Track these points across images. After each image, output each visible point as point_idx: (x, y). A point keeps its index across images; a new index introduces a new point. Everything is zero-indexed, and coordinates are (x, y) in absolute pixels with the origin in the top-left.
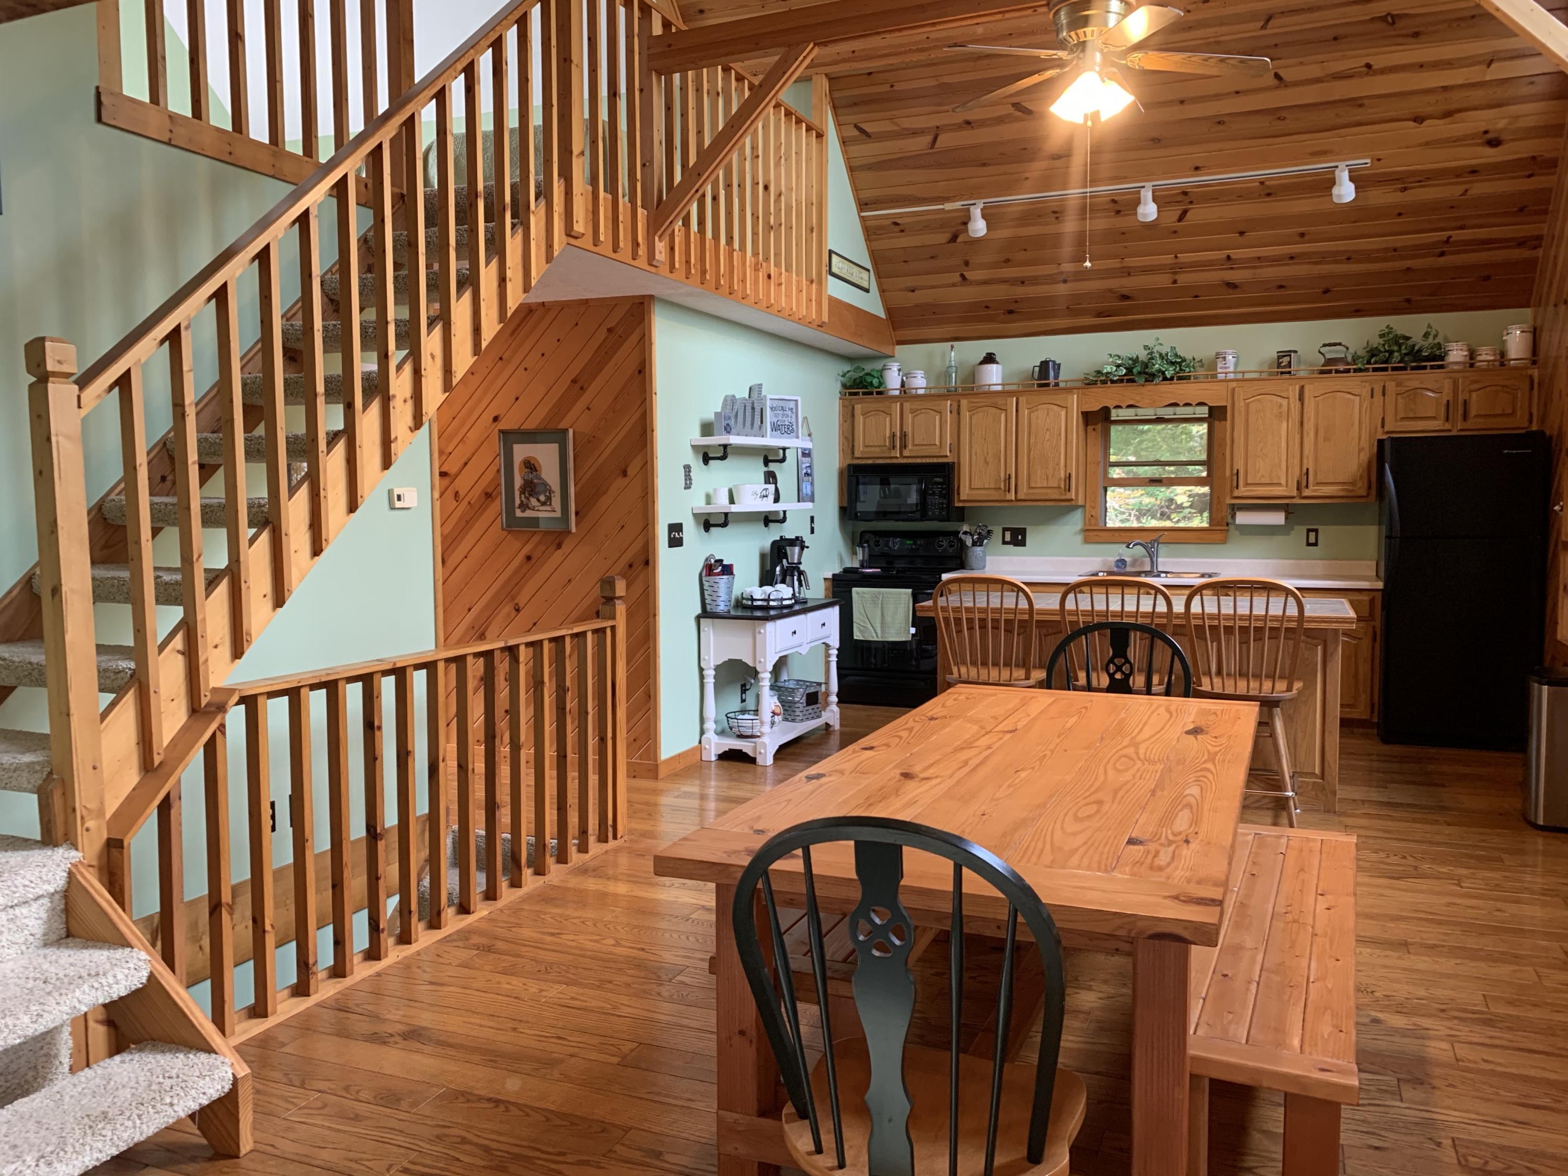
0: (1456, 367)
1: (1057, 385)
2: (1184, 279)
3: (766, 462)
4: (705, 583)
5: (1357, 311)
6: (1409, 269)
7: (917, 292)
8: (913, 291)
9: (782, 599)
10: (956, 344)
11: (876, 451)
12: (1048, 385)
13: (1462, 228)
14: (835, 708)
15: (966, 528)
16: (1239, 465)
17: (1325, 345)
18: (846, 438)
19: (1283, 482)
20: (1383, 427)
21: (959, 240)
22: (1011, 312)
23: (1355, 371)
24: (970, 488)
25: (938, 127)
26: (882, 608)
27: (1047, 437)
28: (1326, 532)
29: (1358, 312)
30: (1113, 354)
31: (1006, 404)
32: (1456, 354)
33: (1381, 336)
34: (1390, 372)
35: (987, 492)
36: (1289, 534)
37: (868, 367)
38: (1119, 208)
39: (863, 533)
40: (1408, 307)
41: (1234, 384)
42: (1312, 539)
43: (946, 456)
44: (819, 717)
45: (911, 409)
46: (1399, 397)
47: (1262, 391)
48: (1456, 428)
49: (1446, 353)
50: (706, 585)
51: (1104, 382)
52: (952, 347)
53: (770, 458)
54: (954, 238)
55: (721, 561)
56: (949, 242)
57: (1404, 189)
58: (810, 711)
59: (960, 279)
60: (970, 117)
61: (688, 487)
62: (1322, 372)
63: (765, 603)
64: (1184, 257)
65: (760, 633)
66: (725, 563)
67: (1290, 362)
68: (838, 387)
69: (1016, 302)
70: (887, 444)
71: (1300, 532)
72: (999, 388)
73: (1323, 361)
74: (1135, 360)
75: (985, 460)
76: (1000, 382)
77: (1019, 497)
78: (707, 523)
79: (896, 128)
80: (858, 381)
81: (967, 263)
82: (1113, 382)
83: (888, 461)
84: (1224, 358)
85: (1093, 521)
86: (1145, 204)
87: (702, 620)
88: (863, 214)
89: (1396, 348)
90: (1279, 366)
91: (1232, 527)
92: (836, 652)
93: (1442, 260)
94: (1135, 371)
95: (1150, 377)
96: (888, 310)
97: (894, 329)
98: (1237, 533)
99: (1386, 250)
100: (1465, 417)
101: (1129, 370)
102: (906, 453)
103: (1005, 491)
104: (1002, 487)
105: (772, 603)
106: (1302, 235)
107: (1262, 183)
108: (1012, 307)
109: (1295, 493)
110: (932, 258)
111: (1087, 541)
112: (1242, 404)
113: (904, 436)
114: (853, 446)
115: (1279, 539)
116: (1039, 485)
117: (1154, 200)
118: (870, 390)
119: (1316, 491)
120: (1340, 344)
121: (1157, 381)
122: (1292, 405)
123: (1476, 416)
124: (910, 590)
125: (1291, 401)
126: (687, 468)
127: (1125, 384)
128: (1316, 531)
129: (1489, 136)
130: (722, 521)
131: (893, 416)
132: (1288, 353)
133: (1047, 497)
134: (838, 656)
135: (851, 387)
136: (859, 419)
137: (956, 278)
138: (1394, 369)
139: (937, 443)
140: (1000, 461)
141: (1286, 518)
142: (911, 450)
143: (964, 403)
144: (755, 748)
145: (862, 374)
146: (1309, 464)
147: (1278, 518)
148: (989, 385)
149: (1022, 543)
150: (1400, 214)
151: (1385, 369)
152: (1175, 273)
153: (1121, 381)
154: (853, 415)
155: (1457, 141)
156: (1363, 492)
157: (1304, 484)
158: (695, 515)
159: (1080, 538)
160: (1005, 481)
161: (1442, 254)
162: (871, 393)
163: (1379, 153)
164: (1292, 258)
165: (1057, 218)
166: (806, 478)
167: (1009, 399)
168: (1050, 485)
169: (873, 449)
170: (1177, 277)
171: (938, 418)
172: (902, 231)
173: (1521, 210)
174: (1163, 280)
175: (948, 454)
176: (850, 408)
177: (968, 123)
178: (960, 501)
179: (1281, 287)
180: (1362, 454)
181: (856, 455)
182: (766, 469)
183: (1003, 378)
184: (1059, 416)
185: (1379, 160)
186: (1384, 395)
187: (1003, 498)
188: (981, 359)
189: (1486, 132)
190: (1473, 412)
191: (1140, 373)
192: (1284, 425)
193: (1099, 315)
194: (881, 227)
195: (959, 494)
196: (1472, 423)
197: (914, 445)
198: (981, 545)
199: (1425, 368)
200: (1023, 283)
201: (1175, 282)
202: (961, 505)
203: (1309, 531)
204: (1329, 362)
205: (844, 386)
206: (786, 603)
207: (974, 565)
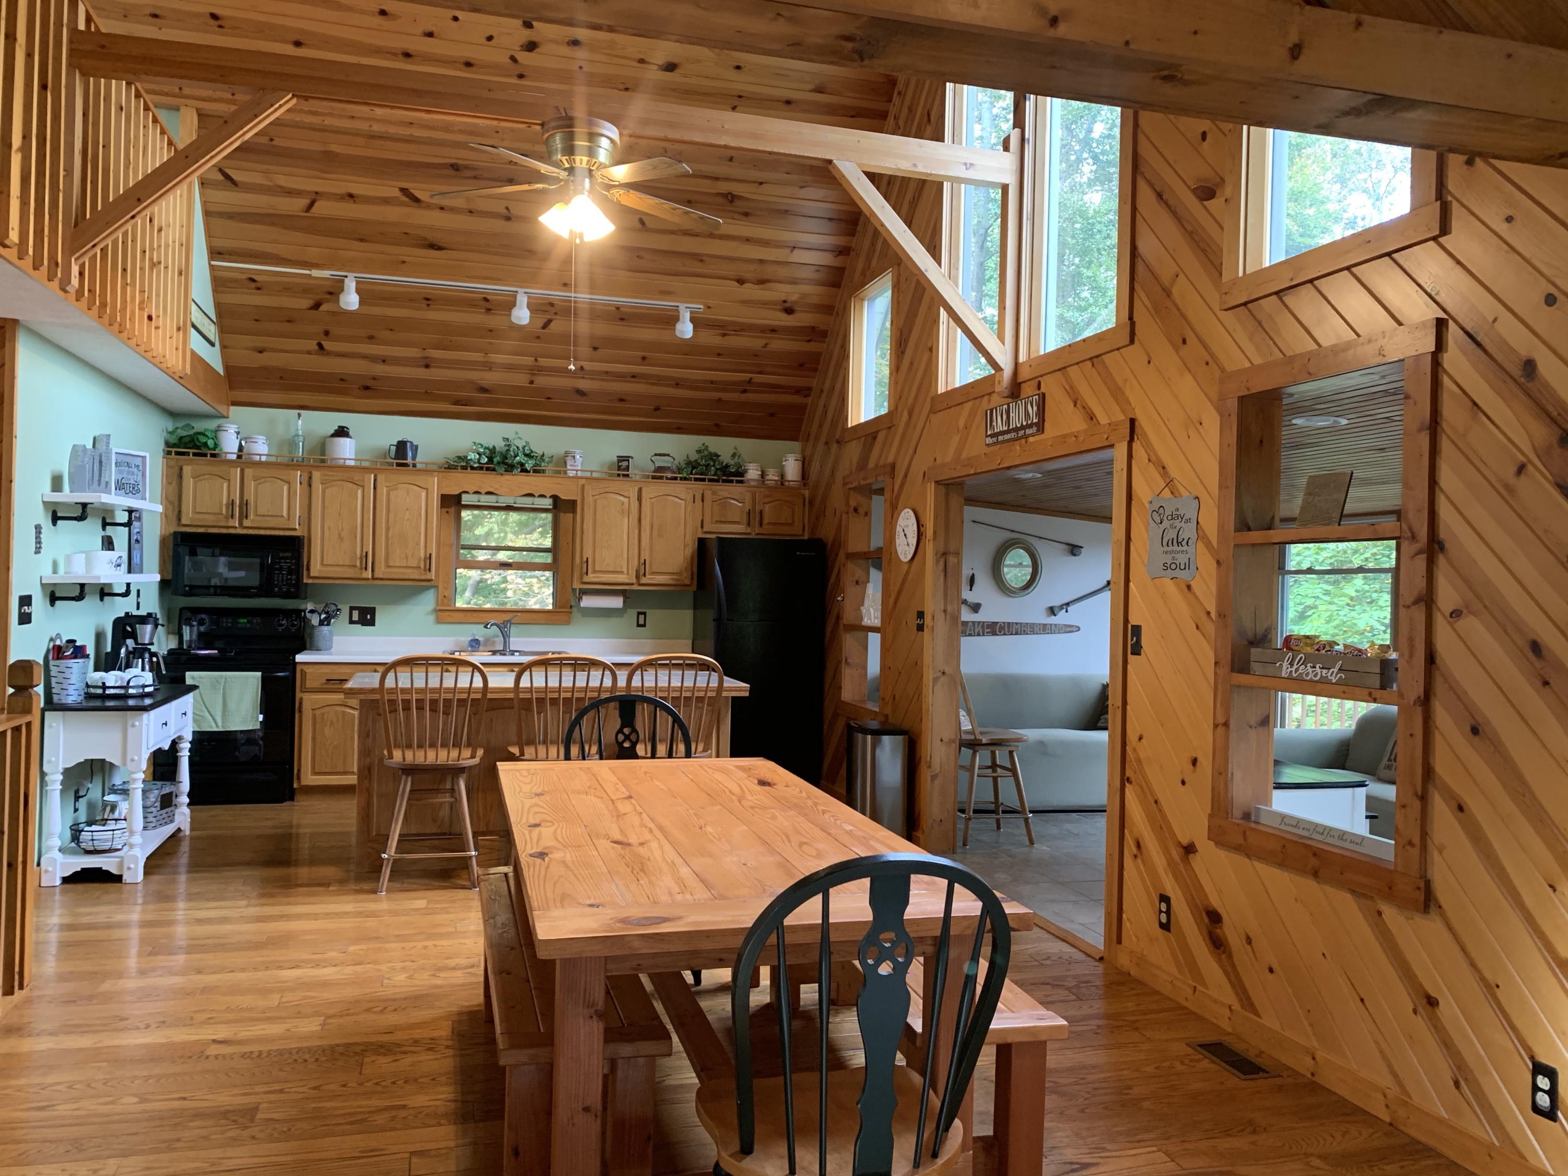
0: (753, 483)
1: (414, 465)
2: (542, 381)
3: (105, 524)
4: (52, 668)
5: (679, 428)
6: (720, 400)
7: (265, 354)
8: (261, 352)
9: (144, 686)
10: (302, 412)
11: (210, 519)
12: (406, 465)
13: (760, 373)
14: (186, 811)
15: (310, 606)
16: (588, 553)
17: (656, 455)
18: (171, 503)
19: (625, 570)
20: (702, 527)
21: (323, 308)
22: (367, 388)
23: (681, 479)
24: (322, 564)
25: (317, 193)
26: (224, 694)
27: (407, 517)
28: (653, 615)
29: (679, 430)
30: (477, 442)
31: (363, 480)
32: (753, 473)
33: (699, 452)
34: (707, 483)
35: (340, 569)
36: (622, 616)
37: (199, 426)
38: (490, 307)
39: (182, 610)
40: (717, 430)
41: (583, 481)
42: (641, 622)
43: (295, 529)
44: (172, 821)
45: (254, 477)
46: (715, 504)
47: (607, 490)
48: (753, 532)
49: (746, 471)
50: (54, 671)
51: (464, 468)
52: (299, 415)
53: (108, 521)
54: (317, 306)
55: (74, 641)
56: (311, 309)
57: (724, 335)
58: (165, 815)
59: (317, 348)
60: (354, 191)
61: (38, 551)
62: (654, 477)
63: (122, 691)
64: (543, 361)
65: (133, 726)
66: (78, 644)
67: (628, 467)
68: (161, 446)
69: (374, 379)
70: (224, 512)
71: (632, 613)
72: (352, 463)
73: (653, 468)
74: (493, 451)
75: (340, 535)
76: (353, 457)
77: (376, 576)
78: (53, 597)
79: (270, 183)
80: (187, 440)
81: (327, 333)
82: (472, 468)
83: (224, 531)
84: (574, 457)
85: (446, 601)
86: (521, 308)
87: (47, 713)
88: (213, 263)
89: (712, 463)
90: (619, 468)
91: (574, 610)
92: (189, 746)
93: (744, 397)
94: (495, 460)
95: (510, 468)
96: (227, 367)
97: (230, 388)
98: (579, 615)
99: (705, 381)
100: (761, 524)
101: (490, 460)
102: (246, 523)
103: (361, 569)
104: (358, 564)
105: (131, 691)
106: (644, 358)
107: (618, 308)
108: (370, 383)
109: (634, 581)
110: (289, 321)
111: (439, 621)
112: (591, 499)
113: (244, 504)
114: (180, 512)
115: (614, 621)
116: (397, 564)
117: (528, 307)
118: (204, 451)
119: (651, 579)
120: (668, 455)
121: (515, 471)
122: (632, 504)
123: (769, 524)
124: (259, 674)
125: (632, 500)
126: (38, 529)
127: (484, 472)
128: (644, 614)
129: (786, 305)
130: (76, 593)
131: (232, 482)
132: (626, 459)
133: (406, 577)
134: (190, 751)
135: (174, 446)
136: (189, 483)
137: (313, 345)
138: (710, 480)
139: (285, 514)
140: (356, 537)
141: (624, 602)
142: (252, 521)
143: (316, 475)
144: (121, 865)
145: (191, 432)
146: (646, 555)
147: (616, 602)
148: (345, 459)
149: (372, 623)
150: (719, 355)
151: (703, 480)
152: (534, 374)
153: (481, 468)
154: (180, 476)
155: (765, 304)
156: (687, 582)
157: (642, 572)
158: (43, 585)
159: (432, 618)
160: (361, 558)
161: (744, 391)
162: (205, 455)
163: (711, 303)
164: (633, 377)
165: (428, 305)
166: (137, 546)
167: (366, 476)
168: (410, 564)
169: (207, 516)
170: (534, 378)
171: (286, 488)
172: (259, 289)
173: (801, 365)
174: (520, 379)
175: (297, 527)
176: (177, 469)
177: (351, 196)
178: (309, 577)
179: (622, 400)
180: (687, 549)
181: (184, 521)
182: (103, 533)
183: (356, 454)
184: (420, 496)
185: (709, 307)
186: (703, 501)
187: (358, 576)
188: (332, 432)
189: (785, 302)
190: (766, 520)
191: (499, 463)
192: (626, 520)
193: (457, 403)
194: (235, 281)
195: (308, 569)
196: (766, 529)
197: (257, 515)
198: (328, 624)
199: (732, 481)
200: (384, 361)
201: (532, 382)
202: (310, 581)
203: (639, 613)
204: (660, 469)
205: (168, 444)
206: (147, 690)
207: (321, 644)
